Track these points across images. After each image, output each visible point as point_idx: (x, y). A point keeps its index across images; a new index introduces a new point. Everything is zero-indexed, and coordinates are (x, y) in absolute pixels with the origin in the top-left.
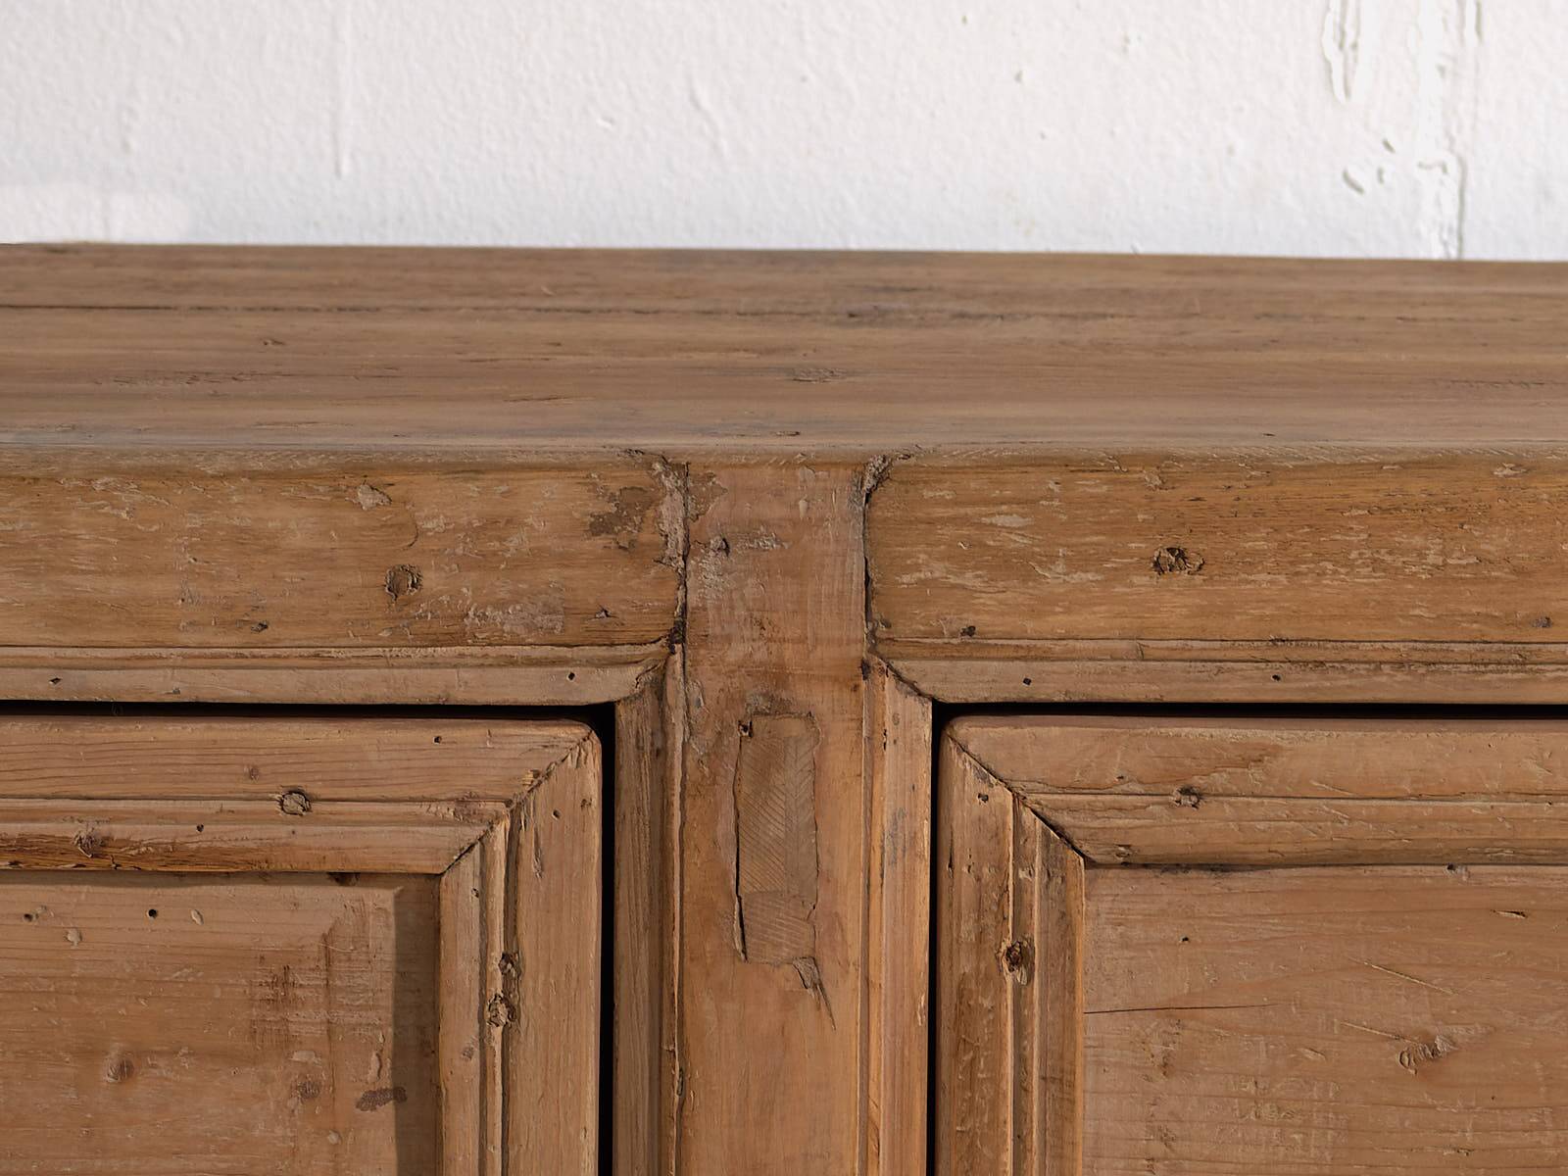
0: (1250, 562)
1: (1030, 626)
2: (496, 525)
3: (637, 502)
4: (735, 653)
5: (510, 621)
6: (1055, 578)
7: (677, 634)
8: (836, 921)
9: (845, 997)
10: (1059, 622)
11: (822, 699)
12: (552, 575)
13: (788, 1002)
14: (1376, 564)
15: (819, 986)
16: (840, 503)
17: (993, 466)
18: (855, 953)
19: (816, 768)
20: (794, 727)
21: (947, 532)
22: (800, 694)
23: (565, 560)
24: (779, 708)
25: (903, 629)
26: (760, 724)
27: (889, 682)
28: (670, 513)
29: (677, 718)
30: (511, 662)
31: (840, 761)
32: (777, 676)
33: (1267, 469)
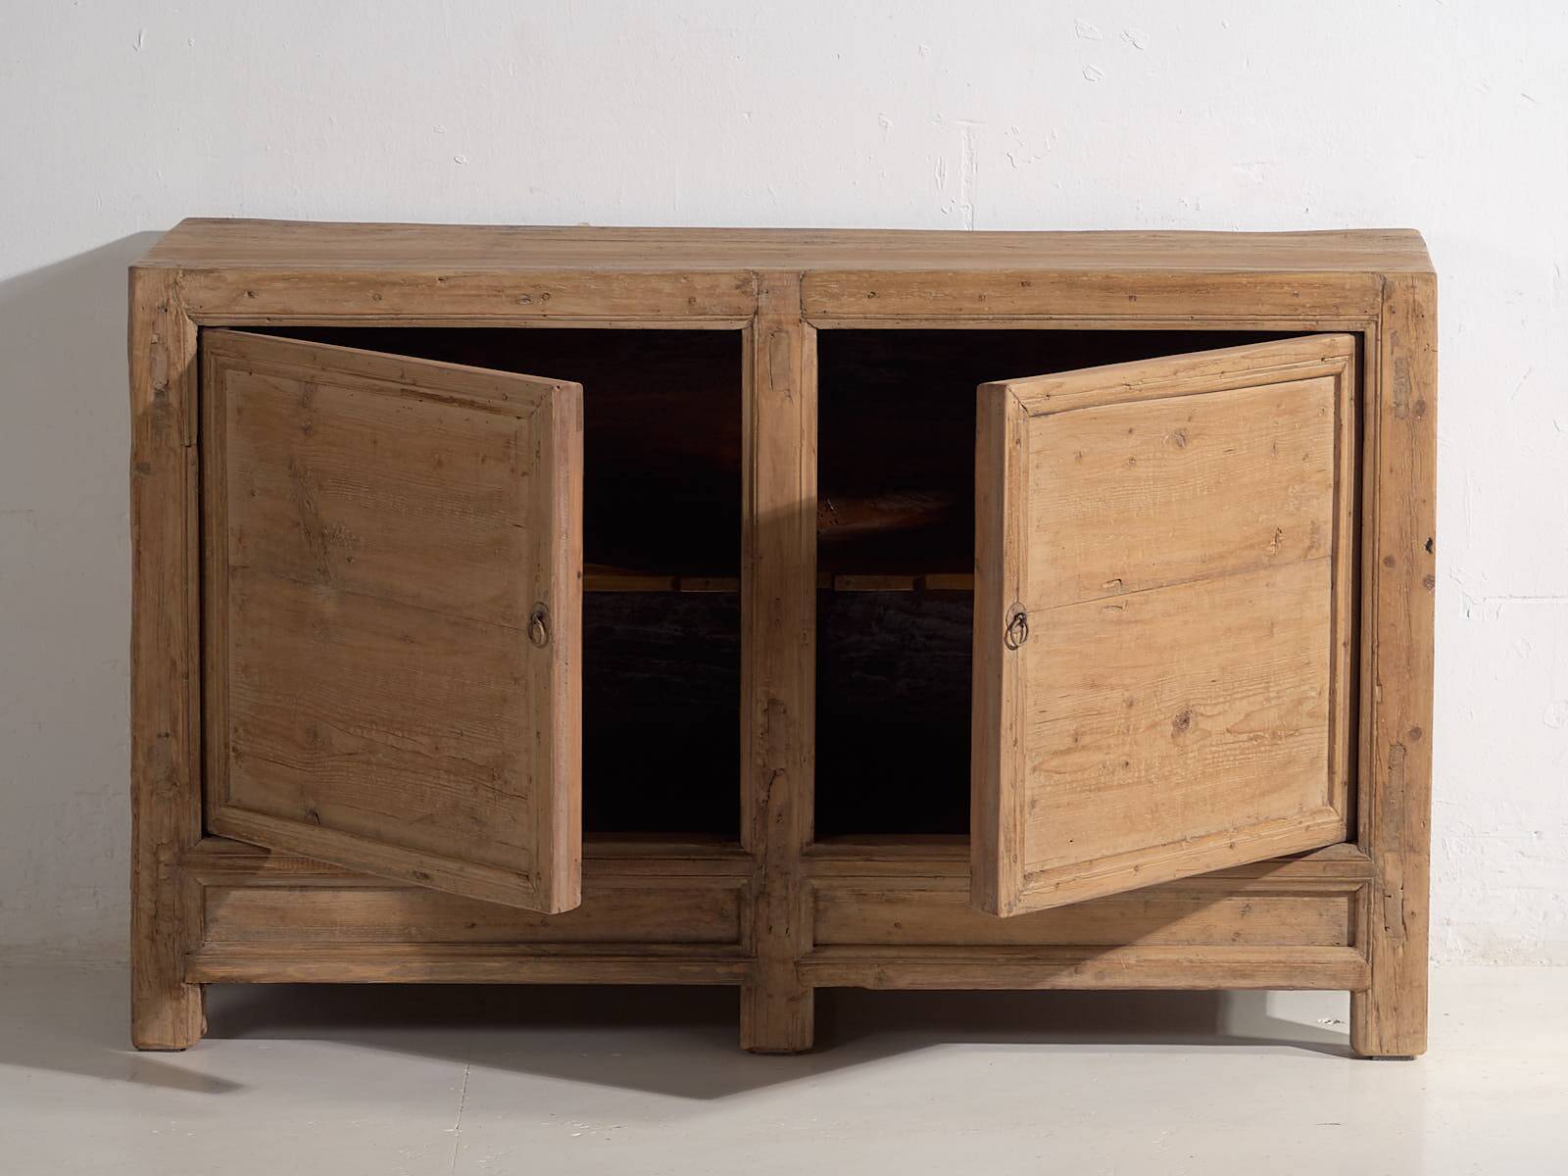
0: (891, 295)
1: (839, 311)
2: (713, 287)
3: (747, 281)
4: (770, 317)
5: (717, 311)
6: (845, 299)
7: (756, 313)
8: (794, 381)
9: (796, 398)
10: (846, 310)
11: (790, 328)
12: (726, 299)
13: (782, 401)
14: (920, 296)
15: (790, 396)
16: (795, 282)
17: (830, 273)
18: (798, 389)
19: (789, 345)
20: (783, 335)
21: (819, 288)
22: (785, 327)
23: (730, 295)
24: (780, 331)
25: (809, 311)
26: (775, 334)
27: (806, 324)
28: (754, 284)
29: (756, 333)
30: (717, 320)
31: (795, 343)
32: (780, 322)
33: (894, 273)
